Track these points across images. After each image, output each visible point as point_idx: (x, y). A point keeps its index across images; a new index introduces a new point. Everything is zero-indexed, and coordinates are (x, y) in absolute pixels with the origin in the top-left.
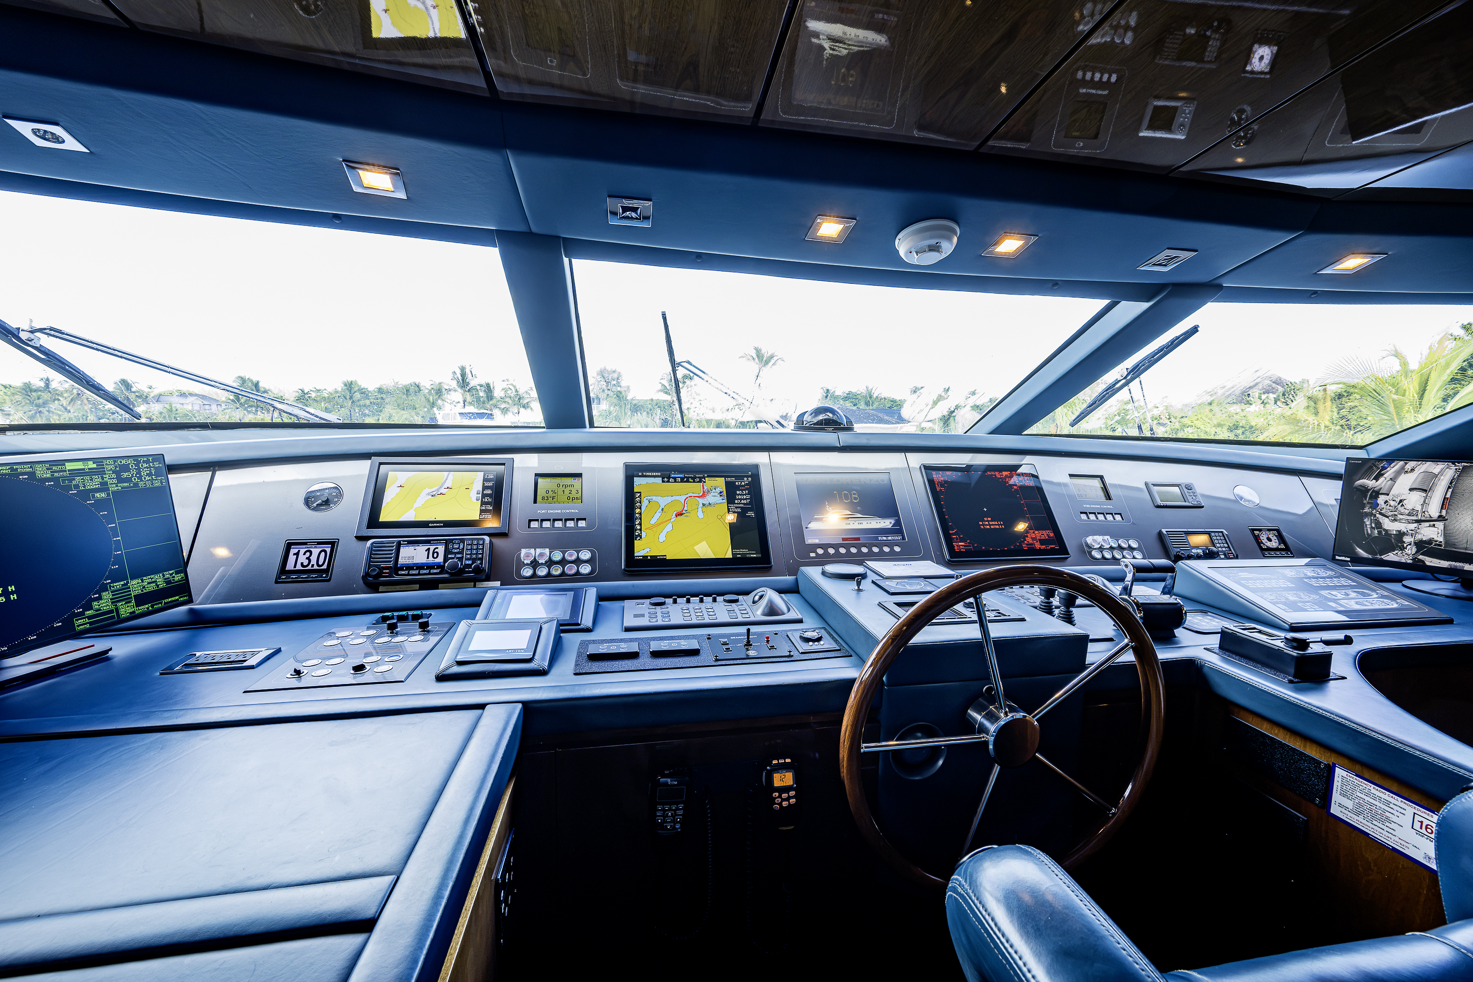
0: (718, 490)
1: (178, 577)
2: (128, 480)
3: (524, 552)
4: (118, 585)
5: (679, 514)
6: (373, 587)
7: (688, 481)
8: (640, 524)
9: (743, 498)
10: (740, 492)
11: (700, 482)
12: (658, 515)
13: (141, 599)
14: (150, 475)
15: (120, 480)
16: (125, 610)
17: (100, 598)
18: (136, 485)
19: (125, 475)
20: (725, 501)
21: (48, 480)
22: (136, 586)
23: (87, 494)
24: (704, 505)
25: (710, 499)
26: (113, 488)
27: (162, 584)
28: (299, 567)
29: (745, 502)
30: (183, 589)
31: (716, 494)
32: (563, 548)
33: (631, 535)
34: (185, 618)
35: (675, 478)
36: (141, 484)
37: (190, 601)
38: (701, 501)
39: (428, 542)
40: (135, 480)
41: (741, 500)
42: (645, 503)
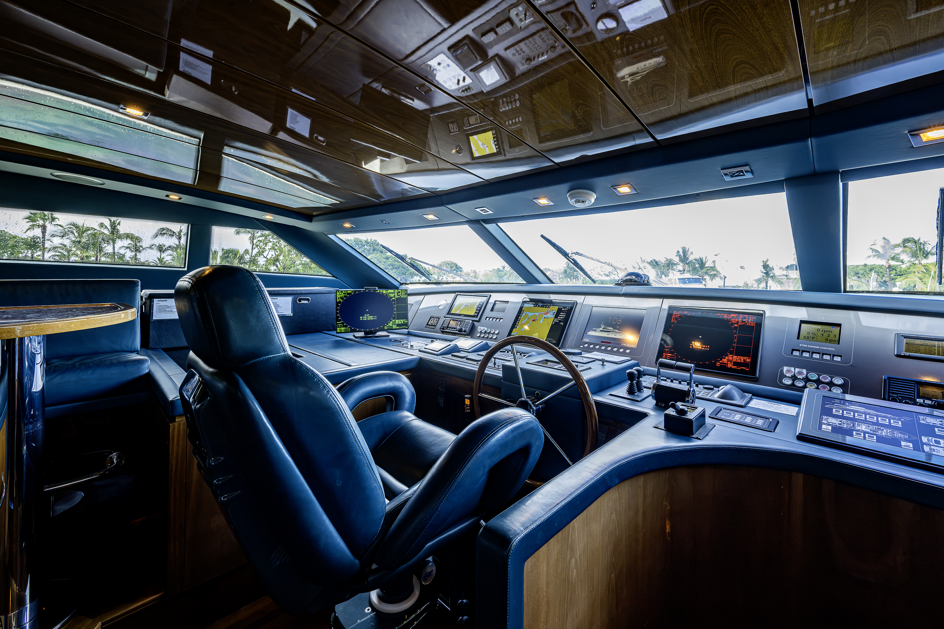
0: (553, 312)
1: (406, 321)
2: (399, 295)
3: (479, 327)
4: (394, 320)
5: (534, 320)
6: (443, 332)
7: (543, 307)
8: (518, 323)
9: (562, 316)
10: (562, 313)
11: (548, 307)
12: (526, 319)
13: (398, 325)
14: (404, 294)
15: (398, 295)
16: (394, 327)
17: (390, 323)
18: (401, 297)
19: (399, 294)
20: (554, 317)
21: (385, 294)
22: (397, 322)
23: (391, 298)
24: (545, 317)
25: (548, 315)
26: (396, 297)
27: (403, 323)
28: (431, 324)
29: (562, 318)
30: (406, 325)
31: (552, 313)
32: (491, 328)
33: (514, 326)
34: (406, 333)
35: (539, 305)
36: (402, 297)
37: (408, 329)
38: (544, 316)
39: (457, 320)
40: (401, 295)
41: (561, 317)
42: (524, 314)
